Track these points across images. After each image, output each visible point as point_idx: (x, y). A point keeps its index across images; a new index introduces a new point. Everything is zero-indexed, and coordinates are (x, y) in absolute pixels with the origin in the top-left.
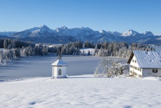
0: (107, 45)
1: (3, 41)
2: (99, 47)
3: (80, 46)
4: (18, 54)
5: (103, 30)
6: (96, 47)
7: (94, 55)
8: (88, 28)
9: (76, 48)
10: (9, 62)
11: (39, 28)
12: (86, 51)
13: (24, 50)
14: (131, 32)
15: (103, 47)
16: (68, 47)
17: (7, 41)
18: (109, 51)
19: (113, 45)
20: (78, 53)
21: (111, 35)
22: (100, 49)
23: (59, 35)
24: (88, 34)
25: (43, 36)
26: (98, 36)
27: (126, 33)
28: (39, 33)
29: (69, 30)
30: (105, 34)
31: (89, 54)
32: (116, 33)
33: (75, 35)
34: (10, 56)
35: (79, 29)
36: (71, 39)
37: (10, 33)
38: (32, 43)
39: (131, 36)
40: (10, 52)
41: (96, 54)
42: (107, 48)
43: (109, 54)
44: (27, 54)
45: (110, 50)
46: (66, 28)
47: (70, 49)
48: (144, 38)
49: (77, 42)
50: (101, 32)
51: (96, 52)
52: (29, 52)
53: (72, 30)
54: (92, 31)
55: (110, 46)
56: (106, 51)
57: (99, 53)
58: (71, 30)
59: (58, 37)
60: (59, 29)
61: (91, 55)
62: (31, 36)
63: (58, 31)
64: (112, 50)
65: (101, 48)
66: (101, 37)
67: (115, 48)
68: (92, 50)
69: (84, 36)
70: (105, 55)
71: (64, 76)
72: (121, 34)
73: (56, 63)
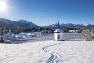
0: (79, 28)
2: (76, 29)
3: (69, 29)
4: (47, 32)
6: (75, 30)
9: (67, 30)
12: (71, 31)
14: (88, 24)
15: (78, 29)
20: (68, 32)
21: (80, 25)
24: (71, 25)
25: (56, 27)
27: (86, 24)
28: (54, 26)
29: (65, 24)
30: (78, 25)
31: (72, 32)
32: (82, 25)
33: (67, 26)
34: (44, 33)
35: (68, 24)
36: (65, 27)
37: (46, 26)
39: (88, 26)
42: (79, 30)
43: (80, 32)
44: (50, 32)
46: (63, 24)
47: (65, 30)
48: (93, 26)
49: (68, 28)
50: (76, 24)
51: (75, 31)
54: (73, 24)
55: (80, 29)
59: (61, 27)
60: (61, 24)
63: (61, 25)
64: (81, 30)
66: (76, 26)
67: (82, 29)
68: (73, 31)
70: (79, 32)
71: (62, 39)
72: (84, 25)
73: (56, 31)
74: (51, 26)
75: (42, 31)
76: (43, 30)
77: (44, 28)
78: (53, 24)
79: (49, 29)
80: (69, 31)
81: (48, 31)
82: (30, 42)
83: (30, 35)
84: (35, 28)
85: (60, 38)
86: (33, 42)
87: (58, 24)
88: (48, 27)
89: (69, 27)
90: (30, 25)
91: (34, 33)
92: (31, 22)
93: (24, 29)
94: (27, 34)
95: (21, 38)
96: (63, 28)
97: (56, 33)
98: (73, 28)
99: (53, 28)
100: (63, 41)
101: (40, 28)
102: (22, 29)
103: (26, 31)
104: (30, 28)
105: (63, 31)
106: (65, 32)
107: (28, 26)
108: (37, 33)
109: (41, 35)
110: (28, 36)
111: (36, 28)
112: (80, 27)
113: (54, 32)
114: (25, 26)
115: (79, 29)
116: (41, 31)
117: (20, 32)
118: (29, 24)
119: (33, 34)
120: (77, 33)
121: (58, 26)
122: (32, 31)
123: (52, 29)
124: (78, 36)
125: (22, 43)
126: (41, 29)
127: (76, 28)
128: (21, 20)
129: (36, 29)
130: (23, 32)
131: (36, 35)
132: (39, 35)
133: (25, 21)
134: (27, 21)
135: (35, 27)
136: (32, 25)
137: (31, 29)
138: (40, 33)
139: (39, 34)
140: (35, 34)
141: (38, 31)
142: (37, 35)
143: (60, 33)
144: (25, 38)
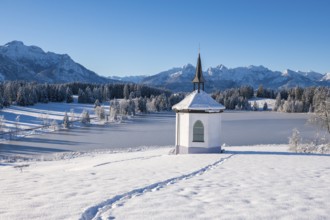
0: (301, 92)
1: (122, 87)
2: (284, 96)
3: (250, 95)
4: (143, 108)
5: (288, 70)
6: (279, 97)
7: (276, 110)
8: (261, 67)
9: (241, 99)
10: (127, 119)
11: (180, 69)
12: (261, 103)
13: (154, 100)
15: (293, 96)
16: (228, 96)
17: (129, 86)
18: (304, 103)
19: (312, 92)
20: (246, 108)
21: (303, 78)
22: (286, 99)
23: (213, 79)
24: (261, 77)
25: (187, 81)
26: (279, 80)
28: (180, 76)
29: (230, 71)
30: (293, 77)
31: (265, 108)
32: (313, 74)
33: (239, 79)
34: (129, 109)
35: (245, 69)
36: (232, 84)
38: (168, 90)
40: (131, 103)
41: (280, 109)
42: (299, 98)
43: (305, 109)
44: (158, 107)
45: (307, 100)
46: (224, 67)
47: (231, 99)
49: (244, 87)
50: (285, 72)
51: (279, 104)
52: (161, 105)
53: (234, 70)
54: (268, 71)
55: (306, 93)
56: (299, 103)
57: (284, 106)
58: (233, 72)
59: (211, 82)
60: (213, 70)
61: (270, 110)
62: (168, 81)
63: (210, 73)
64: (311, 101)
65: (289, 97)
66: (285, 82)
67: (316, 97)
68: (271, 103)
69: (254, 80)
70: (296, 110)
71: (213, 145)
72: (322, 76)
73: (186, 103)
74: (165, 76)
75: (122, 101)
76: (122, 97)
77: (131, 89)
78: (175, 70)
79: (156, 93)
80: (252, 103)
81: (151, 104)
82: (56, 154)
83: (60, 123)
84: (84, 87)
85: (206, 138)
86: (73, 157)
87: (195, 65)
88: (147, 83)
89: (251, 84)
90: (61, 70)
91: (80, 111)
92: (65, 58)
93: (27, 92)
94: (44, 116)
95: (11, 136)
96: (223, 88)
97: (187, 115)
98: (269, 89)
99: (175, 86)
100: (222, 152)
101: (110, 88)
102: (16, 89)
103: (39, 101)
104: (59, 87)
105: (222, 102)
106: (231, 107)
107: (50, 75)
108: (94, 113)
109: (111, 119)
110: (47, 126)
111: (92, 87)
112: (302, 86)
113: (177, 107)
114: (33, 72)
115: (301, 94)
116: (114, 101)
117: (6, 105)
118: (57, 64)
119: (73, 116)
120: (289, 111)
121: (196, 80)
122: (70, 100)
123: (168, 94)
124: (296, 131)
125: (15, 159)
126: (117, 90)
127: (286, 87)
128: (14, 42)
129: (88, 89)
130: (24, 103)
131: (88, 119)
132: (102, 122)
133: (33, 49)
134: (46, 51)
135: (85, 82)
136: (71, 71)
137: (64, 88)
138: (107, 109)
139: (102, 116)
140: (82, 116)
141: (102, 100)
142: (92, 122)
143: (203, 112)
144: (30, 135)
